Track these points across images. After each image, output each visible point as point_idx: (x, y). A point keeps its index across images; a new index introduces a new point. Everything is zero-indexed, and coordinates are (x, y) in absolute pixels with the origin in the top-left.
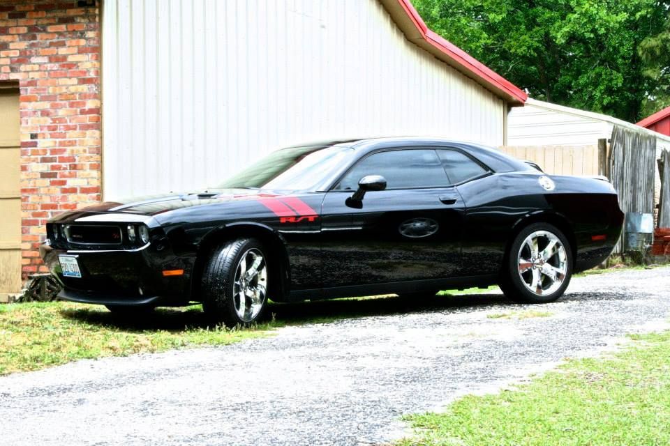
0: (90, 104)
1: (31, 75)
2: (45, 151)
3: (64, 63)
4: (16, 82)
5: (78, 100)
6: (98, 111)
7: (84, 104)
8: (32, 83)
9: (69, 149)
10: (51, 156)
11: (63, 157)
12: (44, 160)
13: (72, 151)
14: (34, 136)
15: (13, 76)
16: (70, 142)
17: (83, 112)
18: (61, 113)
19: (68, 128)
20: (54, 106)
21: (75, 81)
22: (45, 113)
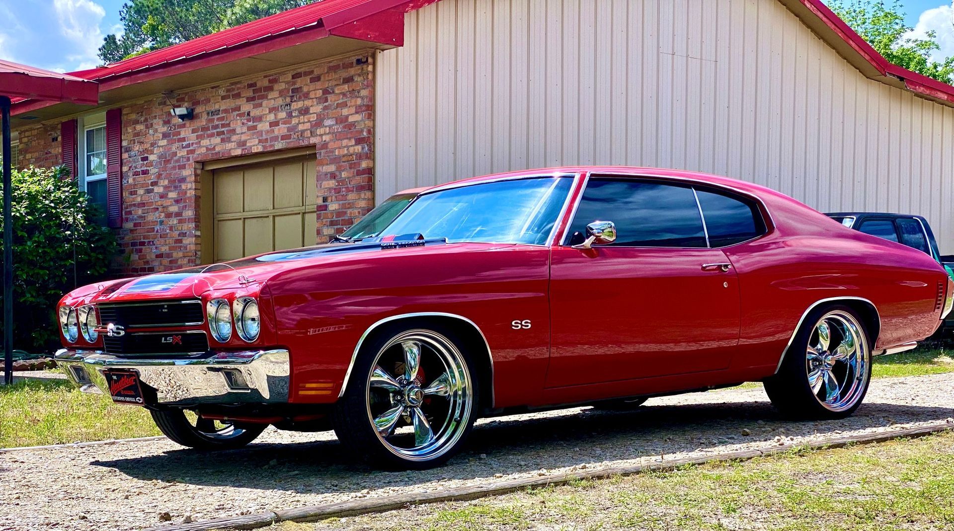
0: (364, 164)
1: (324, 138)
2: (332, 213)
3: (346, 123)
4: (314, 146)
5: (355, 161)
6: (370, 172)
7: (359, 164)
8: (325, 145)
9: (349, 211)
10: (336, 219)
11: (344, 220)
12: (332, 223)
13: (351, 213)
14: (325, 200)
15: (313, 140)
16: (349, 204)
17: (359, 173)
18: (344, 175)
19: (348, 190)
20: (340, 169)
21: (353, 142)
22: (333, 176)
